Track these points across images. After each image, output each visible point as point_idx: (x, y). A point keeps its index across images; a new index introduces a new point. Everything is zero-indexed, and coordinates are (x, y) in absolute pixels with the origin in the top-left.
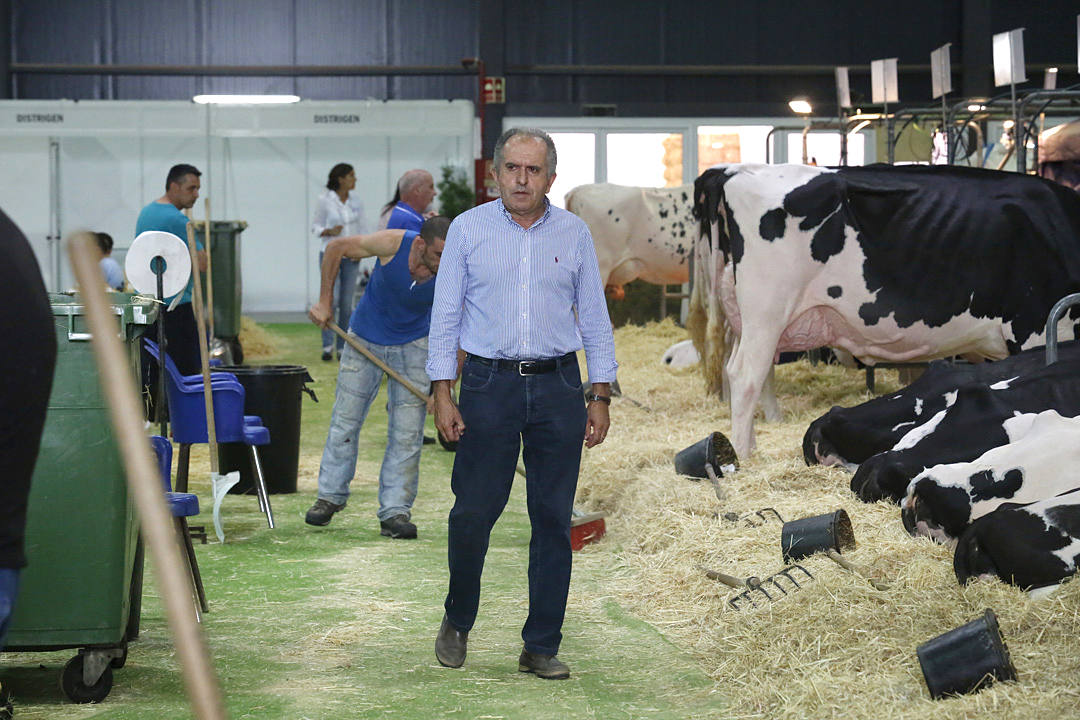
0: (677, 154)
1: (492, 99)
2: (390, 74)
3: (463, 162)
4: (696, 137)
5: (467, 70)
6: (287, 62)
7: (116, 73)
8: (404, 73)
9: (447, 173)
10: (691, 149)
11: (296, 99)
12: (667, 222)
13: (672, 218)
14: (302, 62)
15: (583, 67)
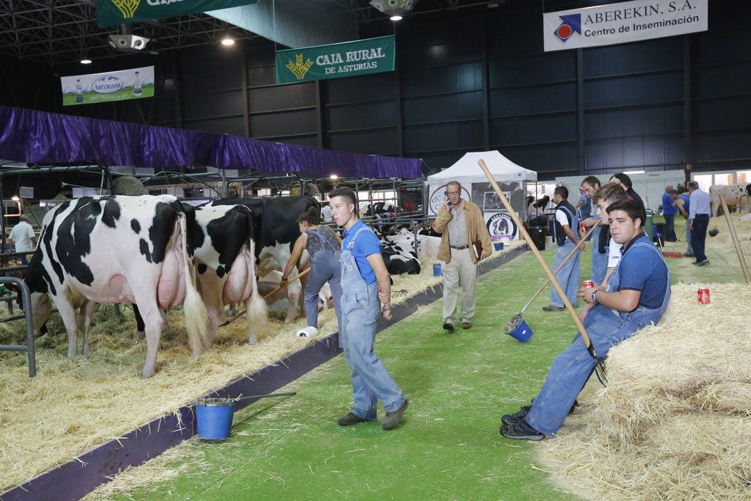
0: (731, 178)
1: (688, 169)
2: (665, 165)
3: (682, 182)
4: (736, 174)
5: (682, 163)
6: (642, 164)
7: (606, 169)
8: (668, 165)
9: (679, 185)
10: (735, 177)
11: (644, 172)
12: (734, 192)
13: (735, 191)
14: (646, 164)
15: (709, 161)
